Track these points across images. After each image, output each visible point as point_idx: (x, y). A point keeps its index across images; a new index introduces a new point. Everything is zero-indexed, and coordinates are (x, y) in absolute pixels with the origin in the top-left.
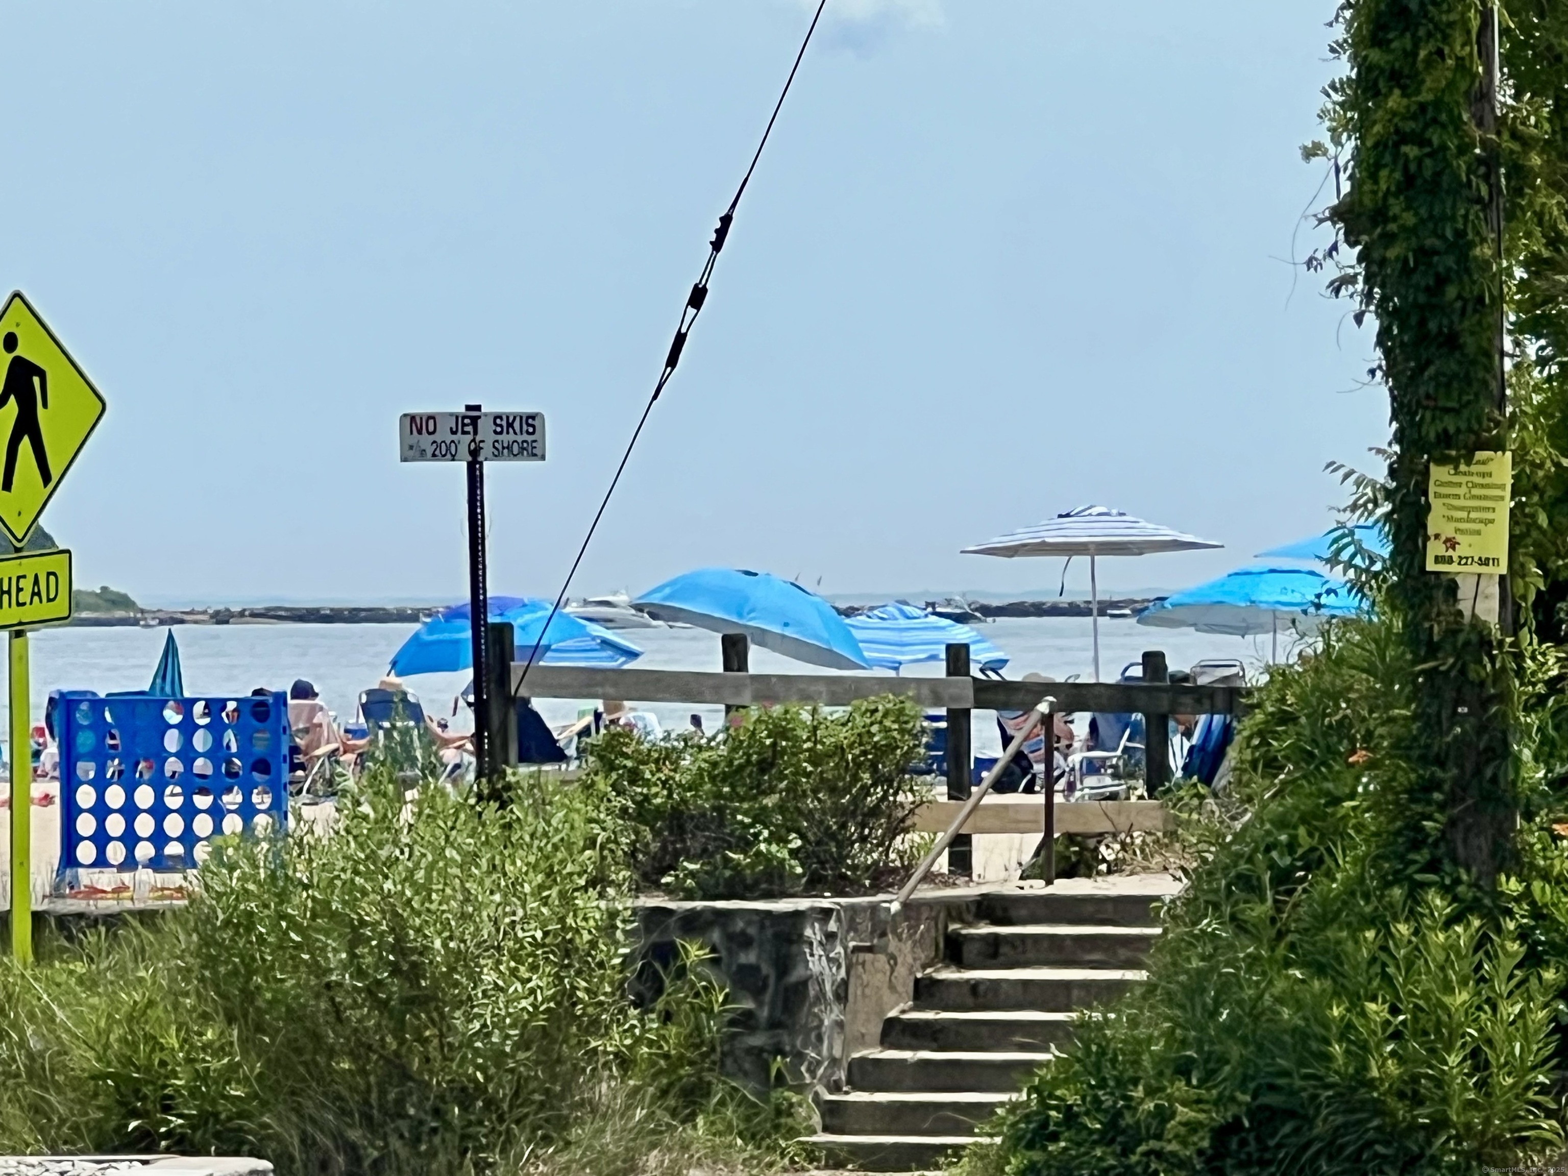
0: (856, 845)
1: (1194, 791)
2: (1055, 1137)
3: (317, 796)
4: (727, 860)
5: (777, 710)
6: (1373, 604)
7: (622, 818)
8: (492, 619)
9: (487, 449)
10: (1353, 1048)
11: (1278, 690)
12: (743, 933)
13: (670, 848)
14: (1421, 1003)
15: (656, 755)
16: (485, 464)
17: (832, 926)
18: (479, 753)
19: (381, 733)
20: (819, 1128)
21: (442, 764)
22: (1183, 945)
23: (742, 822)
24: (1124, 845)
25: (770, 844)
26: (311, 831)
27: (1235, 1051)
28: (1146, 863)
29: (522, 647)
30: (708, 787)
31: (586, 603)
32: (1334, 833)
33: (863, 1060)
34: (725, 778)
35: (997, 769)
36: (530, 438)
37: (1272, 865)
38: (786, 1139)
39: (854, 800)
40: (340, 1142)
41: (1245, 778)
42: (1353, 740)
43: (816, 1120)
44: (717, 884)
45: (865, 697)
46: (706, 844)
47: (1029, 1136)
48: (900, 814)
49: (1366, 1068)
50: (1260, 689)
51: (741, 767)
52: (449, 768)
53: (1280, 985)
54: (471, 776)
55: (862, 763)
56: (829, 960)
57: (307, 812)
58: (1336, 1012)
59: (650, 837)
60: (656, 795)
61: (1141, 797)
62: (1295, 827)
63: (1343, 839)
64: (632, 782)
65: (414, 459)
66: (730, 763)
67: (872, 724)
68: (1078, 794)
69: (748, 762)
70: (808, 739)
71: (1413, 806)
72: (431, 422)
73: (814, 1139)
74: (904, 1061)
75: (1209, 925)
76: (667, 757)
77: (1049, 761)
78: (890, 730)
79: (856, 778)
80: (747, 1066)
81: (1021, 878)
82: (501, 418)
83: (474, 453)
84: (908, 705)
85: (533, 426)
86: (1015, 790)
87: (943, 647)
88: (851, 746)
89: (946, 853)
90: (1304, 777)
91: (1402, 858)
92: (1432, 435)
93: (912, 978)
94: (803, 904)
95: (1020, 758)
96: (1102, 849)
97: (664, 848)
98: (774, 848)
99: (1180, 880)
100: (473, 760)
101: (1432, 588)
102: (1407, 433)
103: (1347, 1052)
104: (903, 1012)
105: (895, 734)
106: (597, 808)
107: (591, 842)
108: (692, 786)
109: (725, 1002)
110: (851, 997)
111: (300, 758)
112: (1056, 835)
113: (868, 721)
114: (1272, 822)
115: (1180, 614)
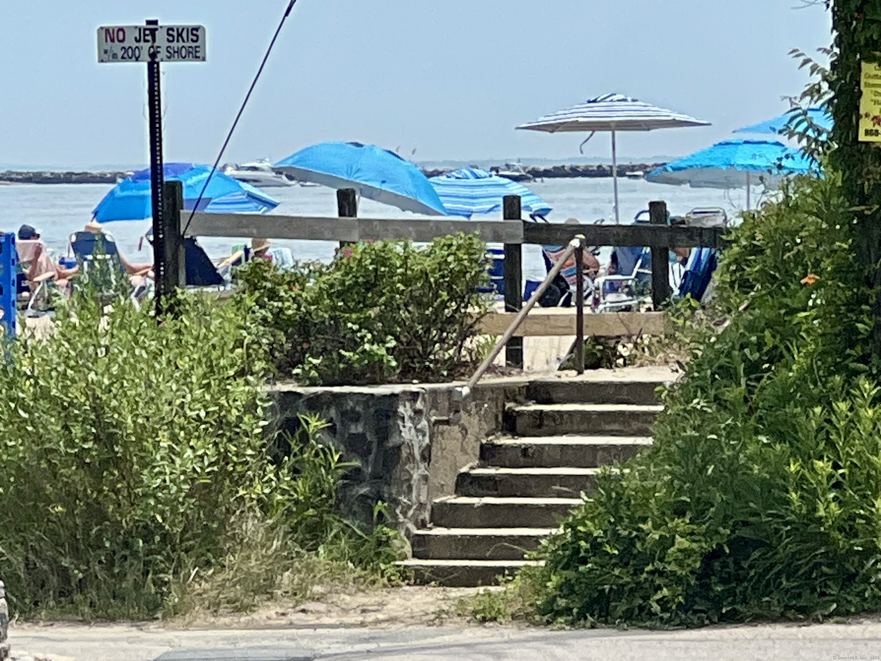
0: (437, 345)
1: (688, 305)
2: (584, 561)
3: (39, 310)
4: (341, 357)
5: (378, 245)
6: (820, 165)
7: (264, 326)
8: (166, 179)
9: (163, 53)
10: (805, 495)
11: (750, 229)
12: (353, 410)
13: (299, 348)
14: (855, 461)
15: (288, 279)
16: (161, 64)
17: (419, 405)
18: (157, 278)
19: (85, 264)
20: (410, 554)
21: (131, 286)
22: (679, 418)
23: (351, 328)
24: (636, 345)
25: (373, 344)
26: (33, 336)
27: (718, 497)
28: (651, 358)
29: (190, 200)
30: (327, 301)
31: (238, 168)
32: (790, 335)
33: (443, 504)
34: (339, 295)
35: (541, 288)
36: (194, 45)
37: (745, 359)
38: (385, 563)
39: (436, 312)
40: (54, 566)
41: (725, 295)
42: (805, 267)
43: (408, 549)
44: (334, 374)
45: (443, 236)
46: (325, 344)
47: (566, 560)
48: (469, 321)
49: (815, 509)
50: (736, 229)
51: (350, 288)
52: (136, 289)
53: (751, 449)
54: (151, 295)
55: (442, 284)
56: (417, 430)
57: (29, 322)
58: (793, 468)
59: (284, 339)
60: (289, 308)
61: (649, 309)
62: (763, 331)
63: (798, 340)
64: (270, 299)
65: (109, 61)
66: (343, 283)
67: (448, 255)
68: (601, 307)
69: (356, 283)
70: (401, 267)
71: (849, 315)
72: (121, 33)
73: (406, 563)
74: (471, 505)
75: (698, 403)
76: (297, 280)
77: (580, 284)
78: (462, 260)
79: (437, 296)
80: (355, 508)
81: (560, 369)
82: (172, 29)
83: (153, 56)
84: (475, 241)
85: (197, 36)
86: (555, 305)
87: (501, 200)
88: (433, 271)
89: (503, 351)
90: (770, 293)
91: (841, 353)
92: (862, 42)
93: (479, 443)
94: (398, 389)
95: (558, 279)
96: (620, 348)
97: (294, 347)
98: (375, 347)
99: (677, 371)
100: (153, 282)
101: (862, 154)
102: (844, 39)
103: (802, 497)
104: (472, 468)
105: (466, 263)
106: (245, 318)
107: (239, 343)
108: (316, 301)
109: (340, 460)
110: (433, 458)
111: (25, 283)
112: (585, 337)
113: (446, 253)
114: (745, 328)
115: (677, 175)
